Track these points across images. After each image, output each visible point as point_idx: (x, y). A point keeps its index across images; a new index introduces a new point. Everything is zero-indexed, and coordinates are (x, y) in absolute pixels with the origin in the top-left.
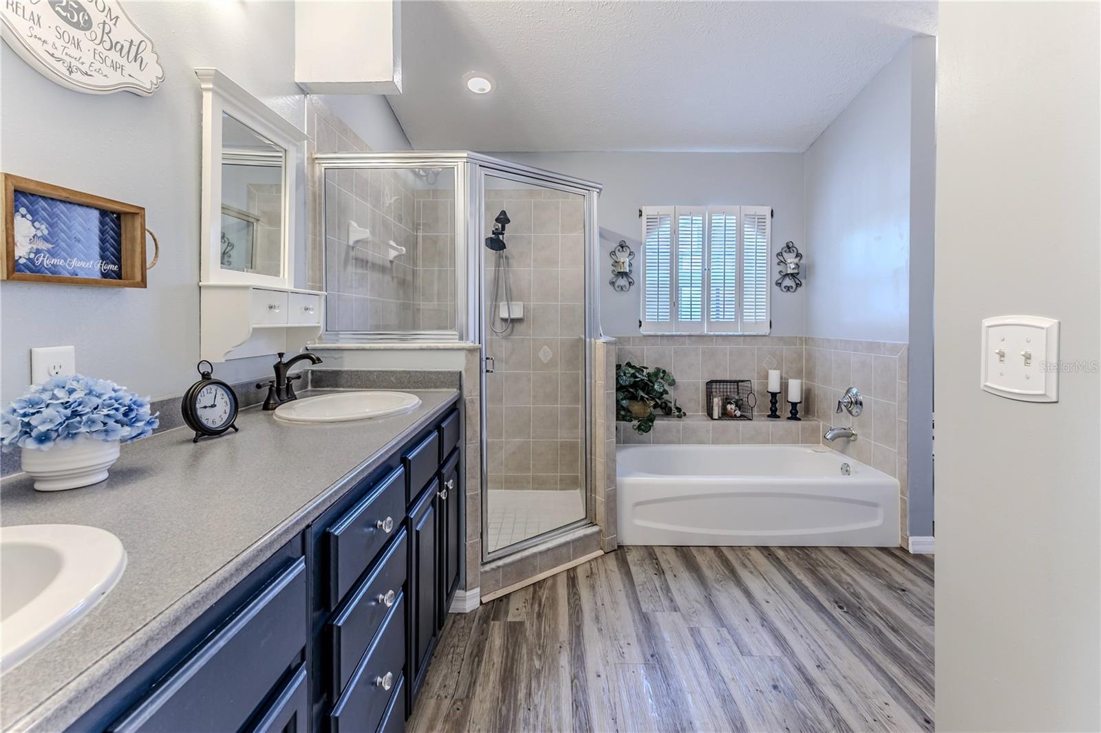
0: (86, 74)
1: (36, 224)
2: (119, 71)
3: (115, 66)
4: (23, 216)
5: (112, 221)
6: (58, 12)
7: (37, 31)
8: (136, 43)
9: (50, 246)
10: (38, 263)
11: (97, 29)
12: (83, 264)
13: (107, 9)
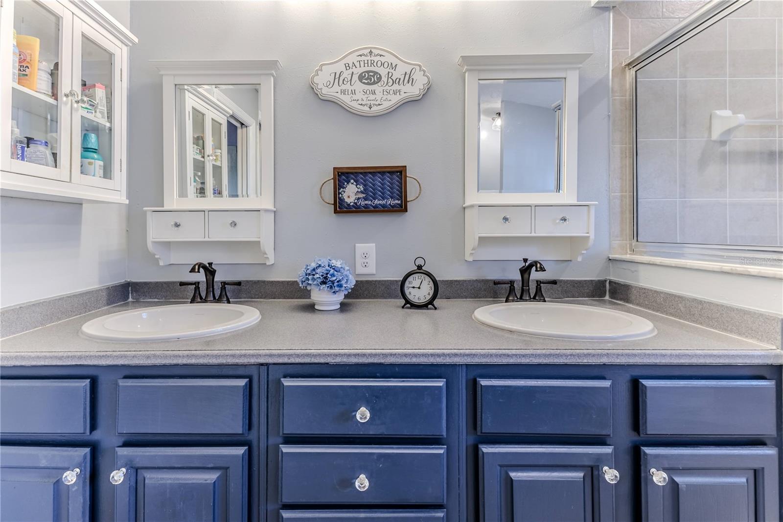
0: (379, 105)
1: (358, 186)
2: (398, 94)
3: (395, 93)
4: (352, 184)
5: (397, 176)
6: (364, 83)
7: (355, 97)
8: (408, 72)
9: (364, 195)
10: (358, 204)
11: (384, 79)
12: (381, 202)
13: (390, 64)
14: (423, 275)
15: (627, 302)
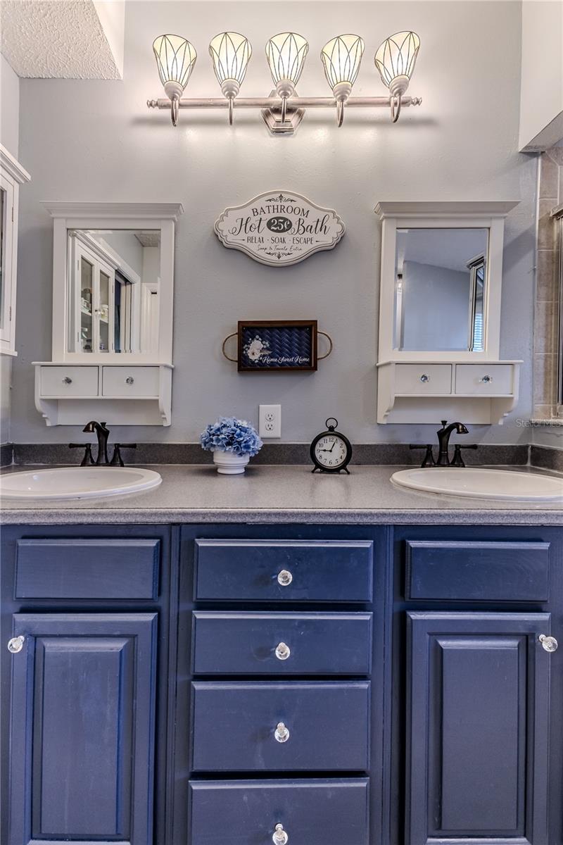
0: (289, 254)
1: (264, 342)
2: (309, 242)
3: (306, 242)
4: (258, 339)
5: (307, 332)
6: (273, 230)
7: (262, 245)
8: (321, 220)
9: (270, 352)
10: (264, 362)
11: (295, 226)
12: (288, 360)
13: (301, 210)
14: (335, 438)
15: (552, 468)
